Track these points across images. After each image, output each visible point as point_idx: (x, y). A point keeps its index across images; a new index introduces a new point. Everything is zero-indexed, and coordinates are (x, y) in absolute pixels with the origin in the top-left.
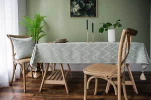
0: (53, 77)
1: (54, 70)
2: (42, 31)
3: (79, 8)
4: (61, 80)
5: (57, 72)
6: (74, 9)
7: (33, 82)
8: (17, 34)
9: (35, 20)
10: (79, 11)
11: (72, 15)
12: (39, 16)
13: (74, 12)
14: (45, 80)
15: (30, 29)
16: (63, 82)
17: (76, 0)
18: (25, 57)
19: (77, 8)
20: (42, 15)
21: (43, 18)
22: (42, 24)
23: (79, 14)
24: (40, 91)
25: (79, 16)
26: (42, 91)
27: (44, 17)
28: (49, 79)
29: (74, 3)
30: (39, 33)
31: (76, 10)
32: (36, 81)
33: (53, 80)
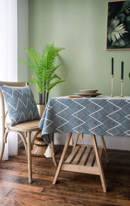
0: (76, 159)
1: (77, 145)
2: (56, 76)
3: (124, 31)
4: (93, 165)
5: (82, 150)
6: (113, 34)
7: (40, 164)
8: (15, 80)
9: (46, 56)
10: (124, 37)
11: (110, 45)
12: (52, 47)
13: (114, 40)
14: (63, 163)
15: (36, 70)
17: (119, 18)
19: (120, 31)
20: (56, 46)
21: (57, 51)
22: (56, 63)
23: (122, 43)
24: (54, 183)
25: (123, 47)
26: (57, 182)
27: (60, 50)
28: (71, 163)
29: (115, 22)
30: (50, 78)
31: (118, 37)
32: (43, 163)
33: (78, 164)
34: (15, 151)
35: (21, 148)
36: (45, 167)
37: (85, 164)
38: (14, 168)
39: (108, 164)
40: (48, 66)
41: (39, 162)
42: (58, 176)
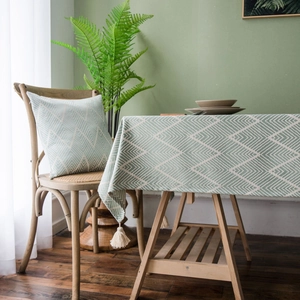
0: (180, 251)
1: (180, 225)
2: (132, 75)
4: (215, 261)
5: (191, 233)
8: (47, 84)
9: (113, 32)
11: (252, 6)
12: (125, 13)
15: (90, 64)
18: (78, 167)
22: (134, 47)
23: (279, 3)
25: (280, 11)
27: (142, 20)
30: (122, 80)
32: (109, 262)
33: (183, 258)
35: (61, 234)
36: (113, 270)
37: (199, 260)
38: (46, 272)
39: (249, 263)
40: (118, 52)
41: (99, 262)
42: (140, 288)
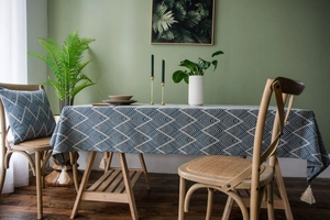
0: (104, 185)
1: (109, 169)
2: (84, 77)
3: (172, 21)
4: (122, 192)
5: (114, 174)
6: (159, 23)
7: (58, 196)
9: (67, 48)
10: (173, 28)
11: (156, 37)
12: (76, 38)
13: (161, 31)
14: (83, 191)
15: (55, 68)
16: (125, 198)
17: (167, 3)
19: (167, 20)
20: (83, 36)
21: (86, 43)
22: (84, 58)
23: (171, 36)
24: (72, 217)
25: (172, 41)
26: (77, 216)
27: (89, 42)
28: (95, 190)
29: (162, 8)
30: (76, 80)
31: (166, 27)
32: (64, 193)
33: (104, 190)
34: (25, 180)
35: (32, 179)
36: (65, 198)
37: (113, 191)
38: (20, 202)
39: (149, 191)
40: (72, 63)
41: (59, 194)
42: (78, 209)
